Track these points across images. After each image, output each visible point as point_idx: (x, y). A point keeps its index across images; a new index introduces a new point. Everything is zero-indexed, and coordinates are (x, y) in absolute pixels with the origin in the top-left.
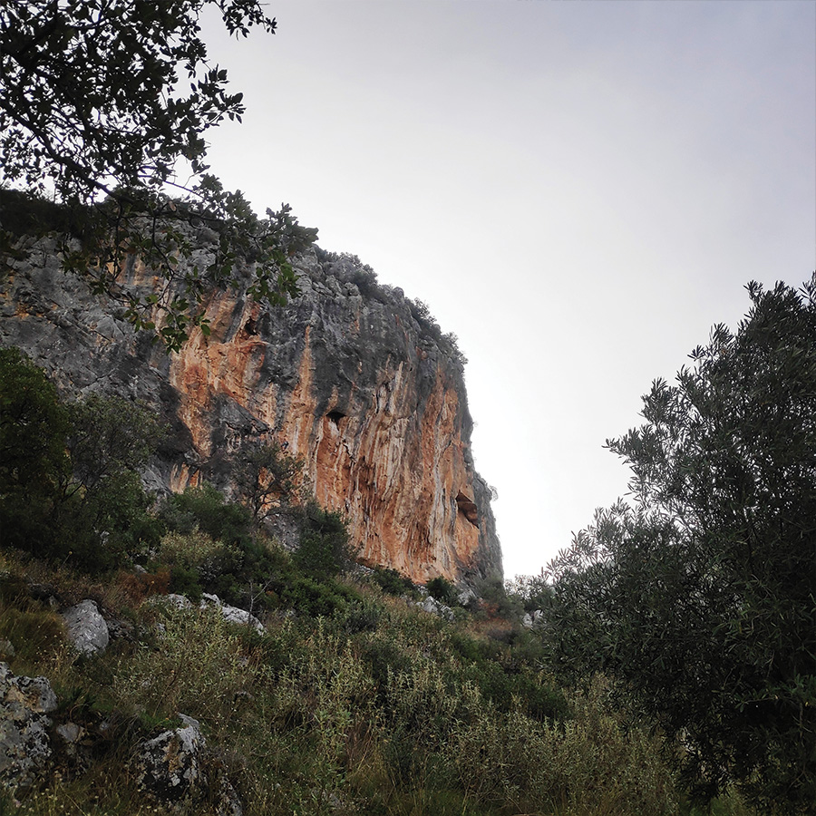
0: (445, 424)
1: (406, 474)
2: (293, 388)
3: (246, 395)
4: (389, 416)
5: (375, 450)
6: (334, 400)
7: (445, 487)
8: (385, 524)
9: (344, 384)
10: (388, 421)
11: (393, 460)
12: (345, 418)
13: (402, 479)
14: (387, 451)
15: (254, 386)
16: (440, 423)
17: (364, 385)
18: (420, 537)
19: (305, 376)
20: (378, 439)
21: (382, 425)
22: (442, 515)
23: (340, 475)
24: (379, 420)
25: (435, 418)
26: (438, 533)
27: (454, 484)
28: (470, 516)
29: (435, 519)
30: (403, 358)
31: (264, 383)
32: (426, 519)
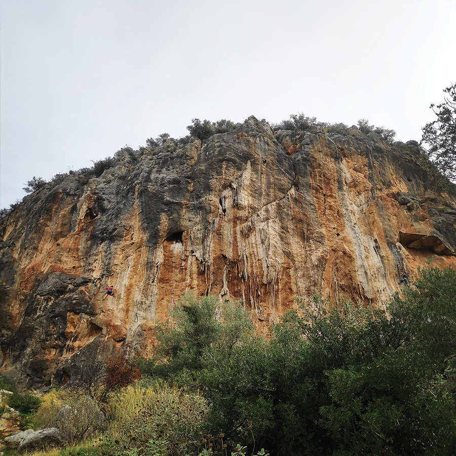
0: (354, 184)
2: (122, 237)
3: (82, 264)
5: (239, 244)
6: (164, 225)
7: (376, 237)
10: (242, 213)
11: (263, 243)
12: (184, 234)
13: (288, 255)
14: (254, 238)
15: (87, 253)
16: (345, 188)
17: (198, 197)
18: (353, 299)
20: (238, 232)
21: (236, 220)
22: (380, 264)
23: (195, 282)
24: (231, 217)
25: (335, 186)
26: (380, 284)
27: (385, 231)
28: (438, 250)
29: (366, 273)
30: (247, 157)
31: (95, 247)
32: (351, 279)
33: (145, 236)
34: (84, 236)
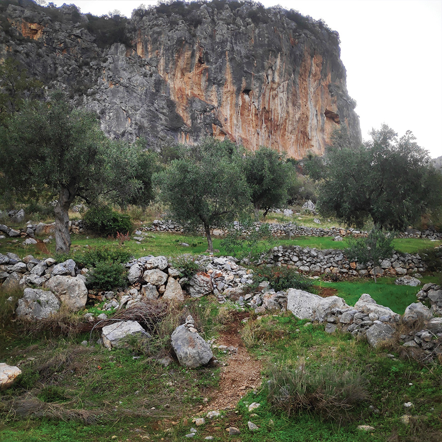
0: (315, 75)
1: (291, 110)
2: (223, 85)
3: (204, 94)
4: (275, 83)
5: (271, 102)
6: (244, 85)
7: (317, 109)
8: (282, 136)
9: (248, 75)
10: (275, 86)
11: (281, 105)
12: (251, 92)
13: (288, 112)
14: (277, 101)
15: (206, 89)
16: (311, 76)
17: (258, 72)
18: (304, 137)
19: (228, 77)
20: (271, 96)
21: (272, 89)
22: (316, 124)
23: (254, 119)
24: (270, 87)
25: (307, 75)
26: (314, 133)
27: (322, 107)
28: (336, 120)
29: (311, 127)
30: (279, 50)
31: (210, 86)
32: (305, 128)
33: (235, 88)
34: (204, 79)
